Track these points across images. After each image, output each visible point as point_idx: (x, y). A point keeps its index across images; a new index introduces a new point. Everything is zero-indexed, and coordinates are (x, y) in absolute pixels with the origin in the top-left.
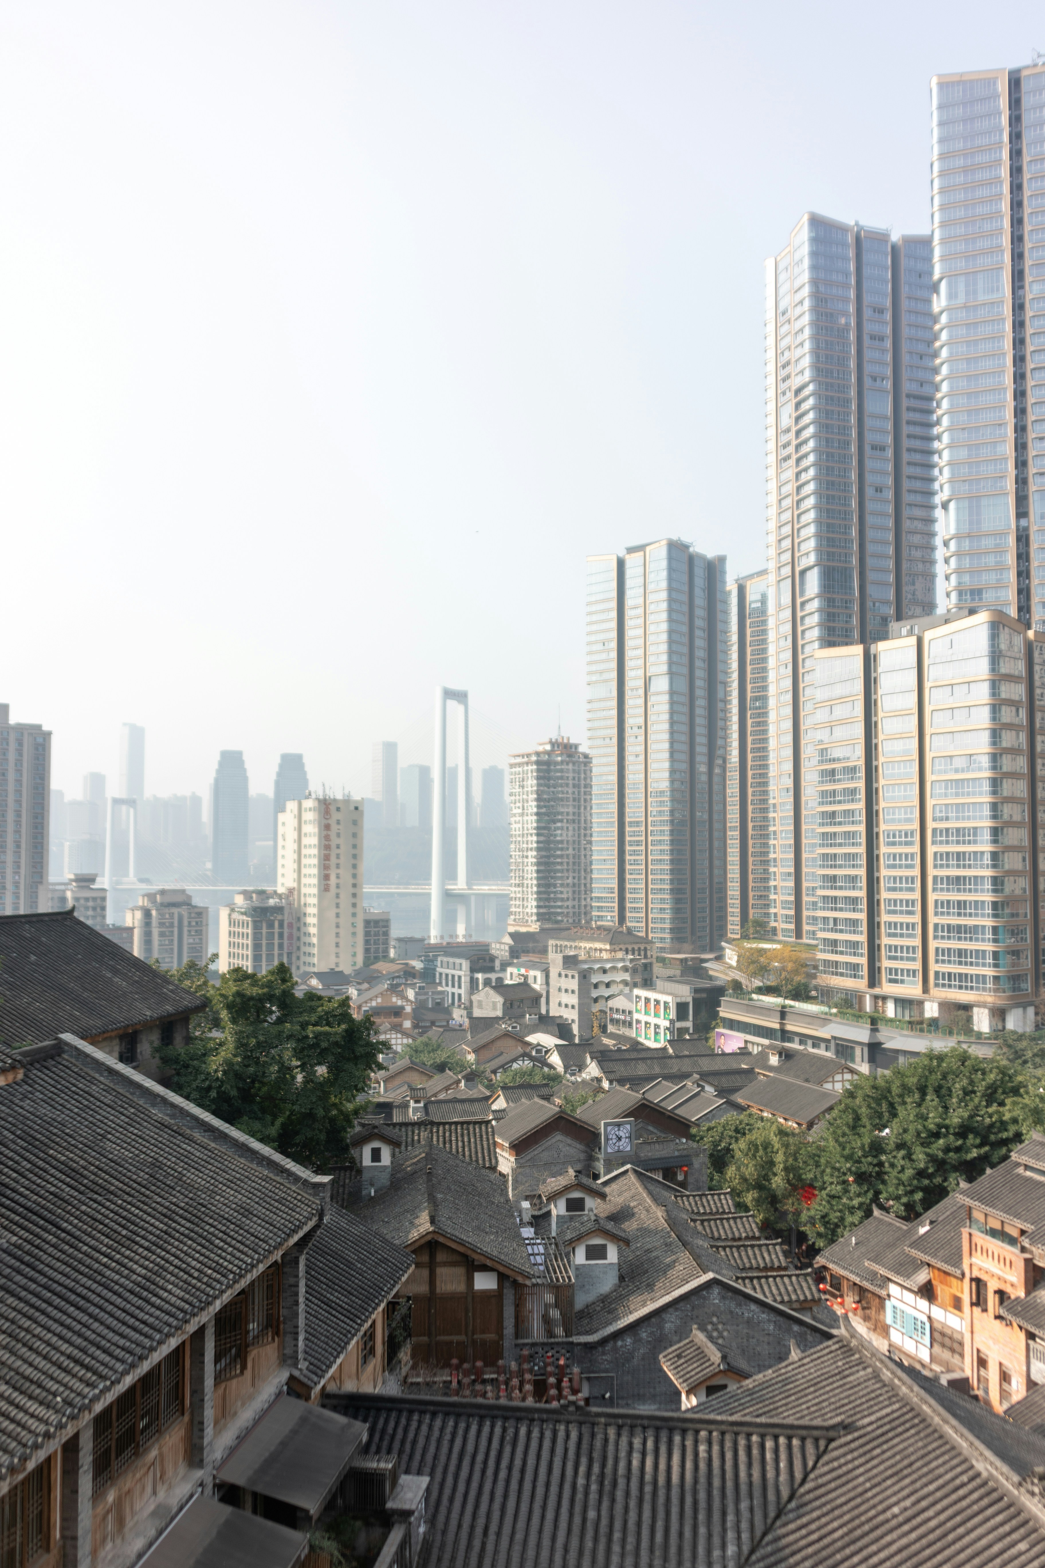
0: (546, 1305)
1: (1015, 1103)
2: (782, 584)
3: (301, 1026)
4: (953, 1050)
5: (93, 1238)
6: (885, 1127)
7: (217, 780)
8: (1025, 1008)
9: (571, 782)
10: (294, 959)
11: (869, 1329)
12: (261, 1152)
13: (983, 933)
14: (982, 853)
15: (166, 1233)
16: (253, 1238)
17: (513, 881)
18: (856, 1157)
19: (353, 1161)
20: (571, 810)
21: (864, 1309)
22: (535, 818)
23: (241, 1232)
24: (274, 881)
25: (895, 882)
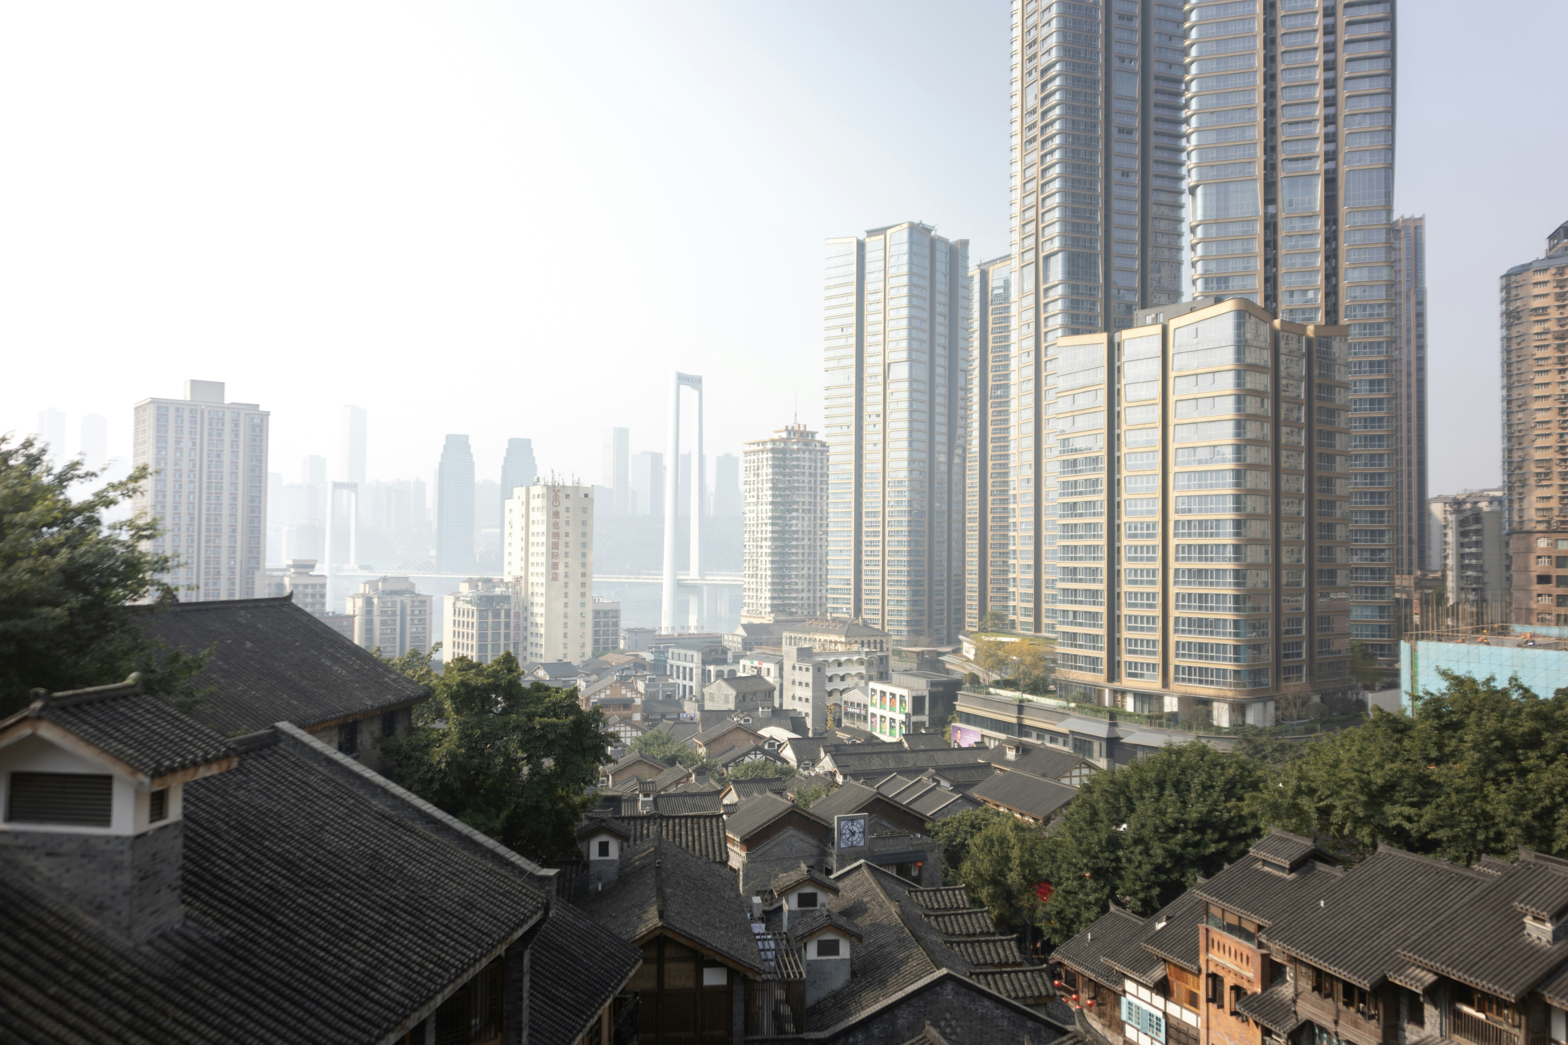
0: (776, 1001)
1: (1253, 798)
2: (1025, 269)
3: (528, 717)
4: (1193, 744)
5: (310, 931)
6: (1123, 822)
7: (441, 465)
8: (1265, 703)
9: (807, 471)
10: (521, 649)
11: (1104, 1025)
12: (486, 844)
13: (1224, 627)
14: (1225, 546)
15: (386, 926)
16: (476, 932)
17: (747, 572)
18: (1093, 852)
19: (580, 855)
20: (807, 499)
21: (1099, 1005)
22: (770, 507)
23: (464, 925)
24: (501, 569)
25: (1136, 575)
